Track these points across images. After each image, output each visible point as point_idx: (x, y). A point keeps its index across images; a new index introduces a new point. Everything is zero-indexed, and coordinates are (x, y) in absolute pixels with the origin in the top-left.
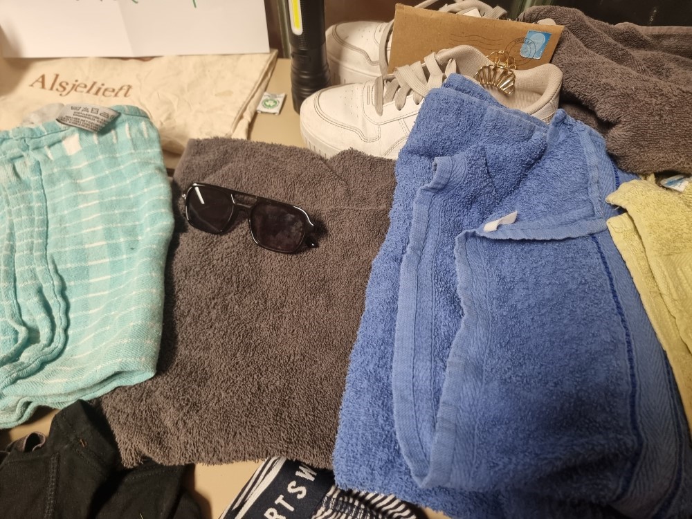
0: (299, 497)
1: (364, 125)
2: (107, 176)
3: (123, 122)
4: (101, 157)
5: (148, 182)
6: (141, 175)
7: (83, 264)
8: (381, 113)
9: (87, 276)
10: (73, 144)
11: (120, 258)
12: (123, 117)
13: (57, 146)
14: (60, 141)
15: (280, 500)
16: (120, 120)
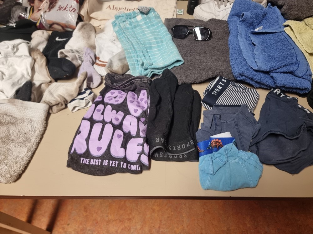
0: (225, 82)
1: (215, 12)
2: (150, 26)
3: (151, 12)
4: (148, 20)
5: (162, 27)
6: (159, 25)
7: (151, 46)
8: (220, 8)
9: (152, 49)
10: (139, 17)
11: (159, 44)
12: (151, 10)
13: (135, 18)
14: (135, 17)
15: (221, 83)
16: (150, 11)
